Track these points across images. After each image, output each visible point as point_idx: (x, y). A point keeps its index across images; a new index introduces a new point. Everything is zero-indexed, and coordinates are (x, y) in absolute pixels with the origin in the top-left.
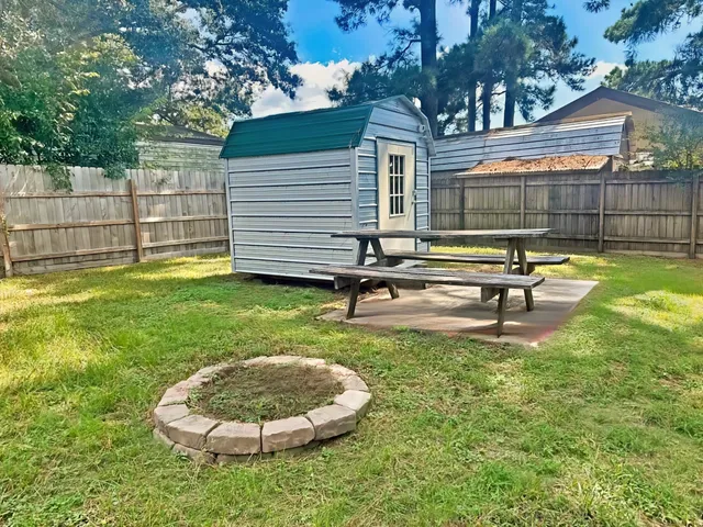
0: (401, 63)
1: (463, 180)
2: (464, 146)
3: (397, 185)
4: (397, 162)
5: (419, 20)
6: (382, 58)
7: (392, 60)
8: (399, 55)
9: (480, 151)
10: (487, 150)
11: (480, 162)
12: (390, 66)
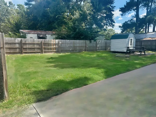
0: (132, 21)
1: (142, 41)
2: (143, 35)
3: (131, 42)
4: (131, 40)
5: (136, 14)
6: (129, 20)
7: (130, 21)
8: (132, 20)
9: (145, 36)
10: (146, 36)
11: (145, 38)
12: (130, 22)
